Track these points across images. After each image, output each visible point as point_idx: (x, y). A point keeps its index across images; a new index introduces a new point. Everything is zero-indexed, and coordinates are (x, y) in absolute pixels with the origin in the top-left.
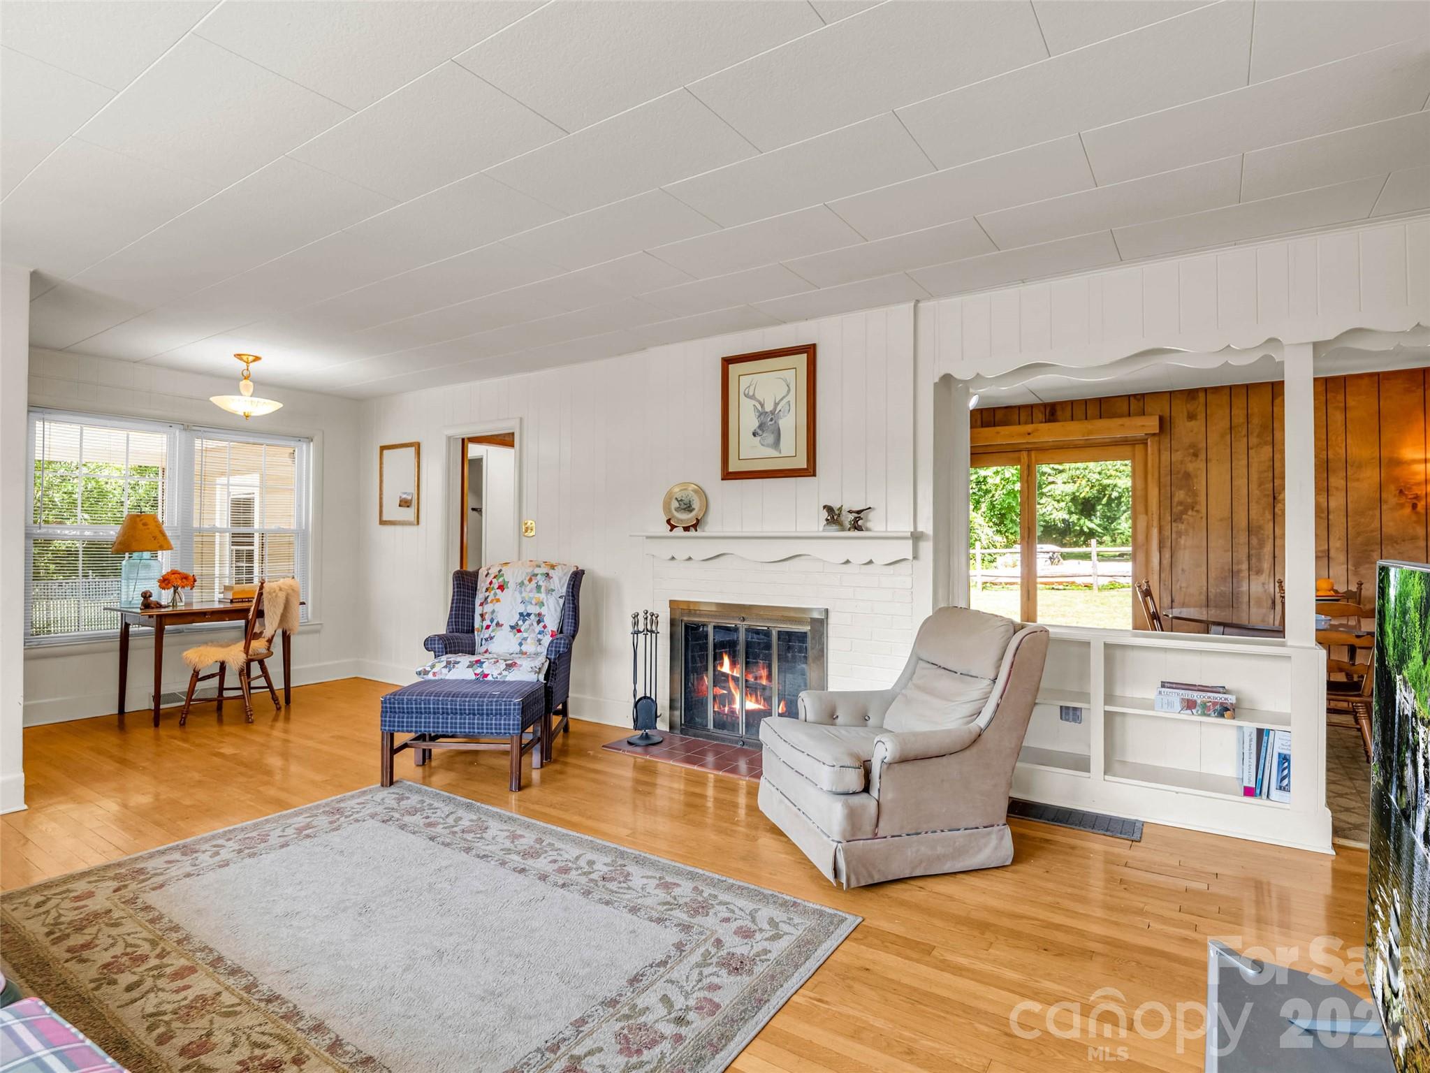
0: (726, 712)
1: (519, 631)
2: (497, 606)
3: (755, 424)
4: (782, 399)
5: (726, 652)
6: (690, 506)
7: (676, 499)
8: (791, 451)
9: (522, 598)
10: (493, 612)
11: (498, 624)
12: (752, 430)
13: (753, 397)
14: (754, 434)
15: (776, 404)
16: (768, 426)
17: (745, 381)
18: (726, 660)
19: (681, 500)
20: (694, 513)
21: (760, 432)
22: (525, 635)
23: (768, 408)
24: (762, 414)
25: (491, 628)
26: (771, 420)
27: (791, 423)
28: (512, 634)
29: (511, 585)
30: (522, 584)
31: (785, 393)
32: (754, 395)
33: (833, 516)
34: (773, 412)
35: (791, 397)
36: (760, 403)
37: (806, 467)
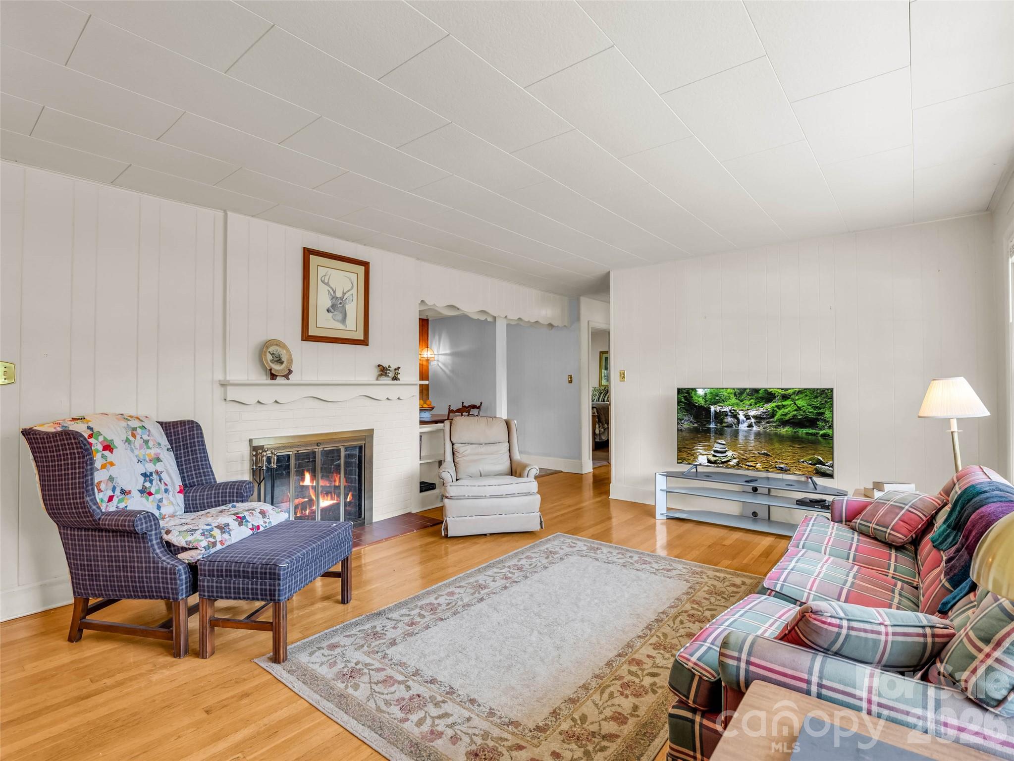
0: (307, 514)
1: (150, 494)
2: (113, 471)
3: (329, 304)
4: (348, 291)
5: (308, 470)
6: (280, 359)
7: (269, 352)
8: (352, 327)
9: (137, 456)
10: (111, 479)
11: (123, 492)
12: (327, 308)
13: (327, 284)
14: (328, 311)
15: (344, 294)
16: (337, 306)
17: (322, 271)
18: (308, 476)
19: (273, 354)
20: (284, 365)
21: (333, 311)
22: (158, 496)
23: (339, 295)
24: (334, 298)
25: (115, 500)
26: (340, 303)
27: (353, 309)
28: (144, 499)
29: (118, 442)
30: (128, 441)
31: (350, 288)
32: (328, 283)
33: (383, 371)
34: (342, 298)
35: (354, 291)
36: (333, 290)
37: (363, 339)
